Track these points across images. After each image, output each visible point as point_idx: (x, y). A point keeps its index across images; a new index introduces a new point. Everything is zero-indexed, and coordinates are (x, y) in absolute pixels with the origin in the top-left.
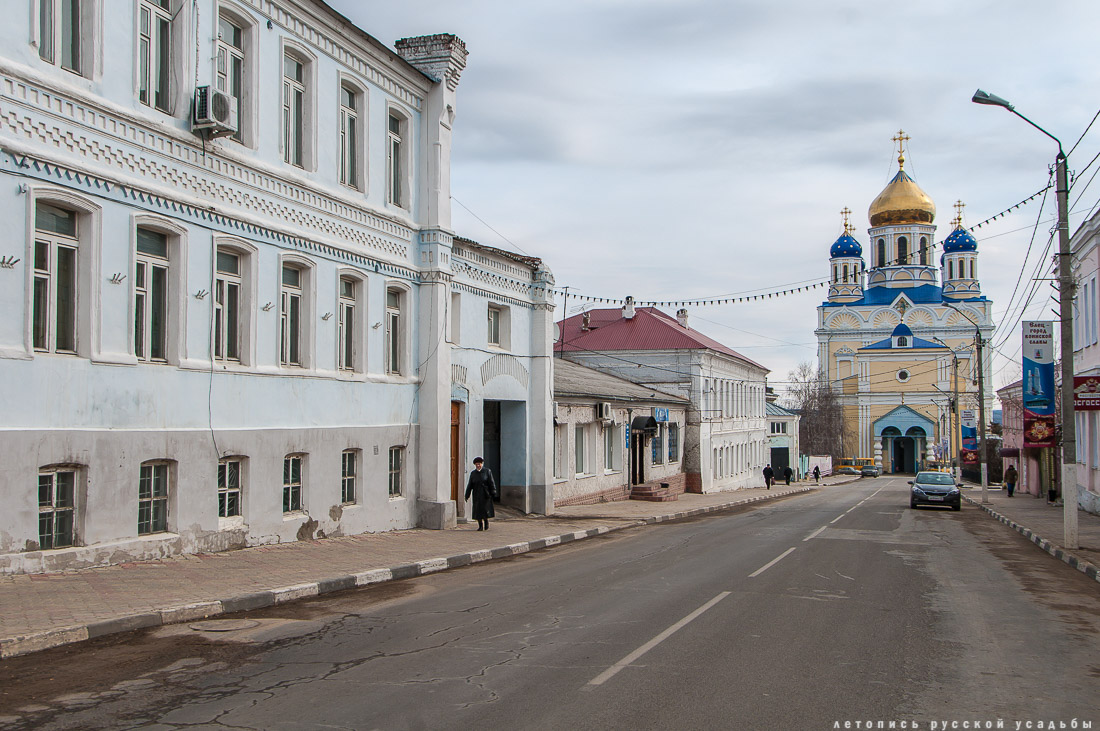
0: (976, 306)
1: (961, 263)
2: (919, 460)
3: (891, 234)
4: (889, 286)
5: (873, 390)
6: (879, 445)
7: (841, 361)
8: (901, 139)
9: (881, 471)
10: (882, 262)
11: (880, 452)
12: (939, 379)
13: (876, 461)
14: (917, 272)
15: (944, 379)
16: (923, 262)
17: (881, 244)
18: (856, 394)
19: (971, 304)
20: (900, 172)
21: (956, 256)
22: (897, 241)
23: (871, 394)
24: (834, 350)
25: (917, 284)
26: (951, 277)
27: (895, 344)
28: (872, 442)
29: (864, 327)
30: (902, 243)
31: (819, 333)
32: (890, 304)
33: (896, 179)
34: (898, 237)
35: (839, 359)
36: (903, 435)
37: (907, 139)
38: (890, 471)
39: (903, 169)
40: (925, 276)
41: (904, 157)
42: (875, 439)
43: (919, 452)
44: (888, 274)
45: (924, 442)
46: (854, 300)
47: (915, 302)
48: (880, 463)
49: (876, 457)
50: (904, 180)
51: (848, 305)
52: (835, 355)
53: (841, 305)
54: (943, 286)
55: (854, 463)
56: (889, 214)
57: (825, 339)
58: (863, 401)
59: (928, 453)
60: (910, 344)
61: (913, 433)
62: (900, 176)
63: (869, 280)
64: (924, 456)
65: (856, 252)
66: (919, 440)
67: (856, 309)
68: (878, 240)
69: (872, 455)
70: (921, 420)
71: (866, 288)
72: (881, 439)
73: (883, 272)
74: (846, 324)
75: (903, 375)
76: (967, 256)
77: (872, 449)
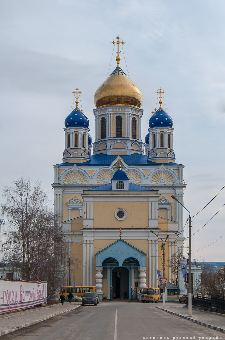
0: (172, 168)
1: (162, 136)
2: (133, 287)
3: (111, 112)
4: (109, 153)
5: (96, 226)
6: (100, 275)
7: (72, 209)
8: (118, 43)
9: (101, 298)
10: (103, 135)
11: (100, 281)
12: (150, 217)
13: (97, 288)
14: (129, 144)
15: (153, 217)
16: (134, 136)
17: (103, 121)
18: (82, 231)
19: (169, 167)
20: (118, 68)
21: (158, 130)
22: (115, 119)
23: (94, 230)
24: (67, 200)
25: (130, 153)
26: (154, 146)
27: (114, 187)
28: (94, 272)
29: (90, 183)
30: (119, 121)
31: (54, 186)
32: (109, 164)
33: (114, 72)
34: (115, 116)
35: (70, 207)
36: (121, 265)
37: (123, 43)
38: (109, 297)
39: (119, 66)
40: (135, 147)
41: (120, 57)
42: (97, 269)
43: (133, 280)
44: (109, 144)
45: (138, 272)
46: (82, 161)
47: (128, 164)
48: (100, 291)
49: (97, 285)
50: (120, 74)
51: (78, 164)
52: (67, 204)
53: (72, 164)
54: (149, 154)
55: (78, 291)
56: (109, 99)
57: (60, 191)
58: (88, 236)
59: (141, 280)
60: (126, 187)
61: (128, 264)
62: (118, 71)
63: (95, 149)
64: (137, 284)
65: (84, 124)
66: (133, 270)
67: (84, 168)
68: (101, 117)
69: (94, 283)
70: (136, 252)
71: (92, 154)
72: (102, 269)
73: (105, 142)
74: (76, 179)
75: (121, 214)
76: (166, 130)
77: (94, 278)
